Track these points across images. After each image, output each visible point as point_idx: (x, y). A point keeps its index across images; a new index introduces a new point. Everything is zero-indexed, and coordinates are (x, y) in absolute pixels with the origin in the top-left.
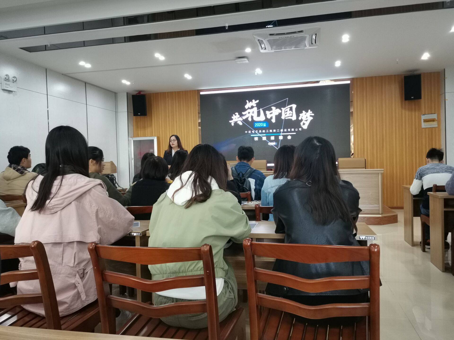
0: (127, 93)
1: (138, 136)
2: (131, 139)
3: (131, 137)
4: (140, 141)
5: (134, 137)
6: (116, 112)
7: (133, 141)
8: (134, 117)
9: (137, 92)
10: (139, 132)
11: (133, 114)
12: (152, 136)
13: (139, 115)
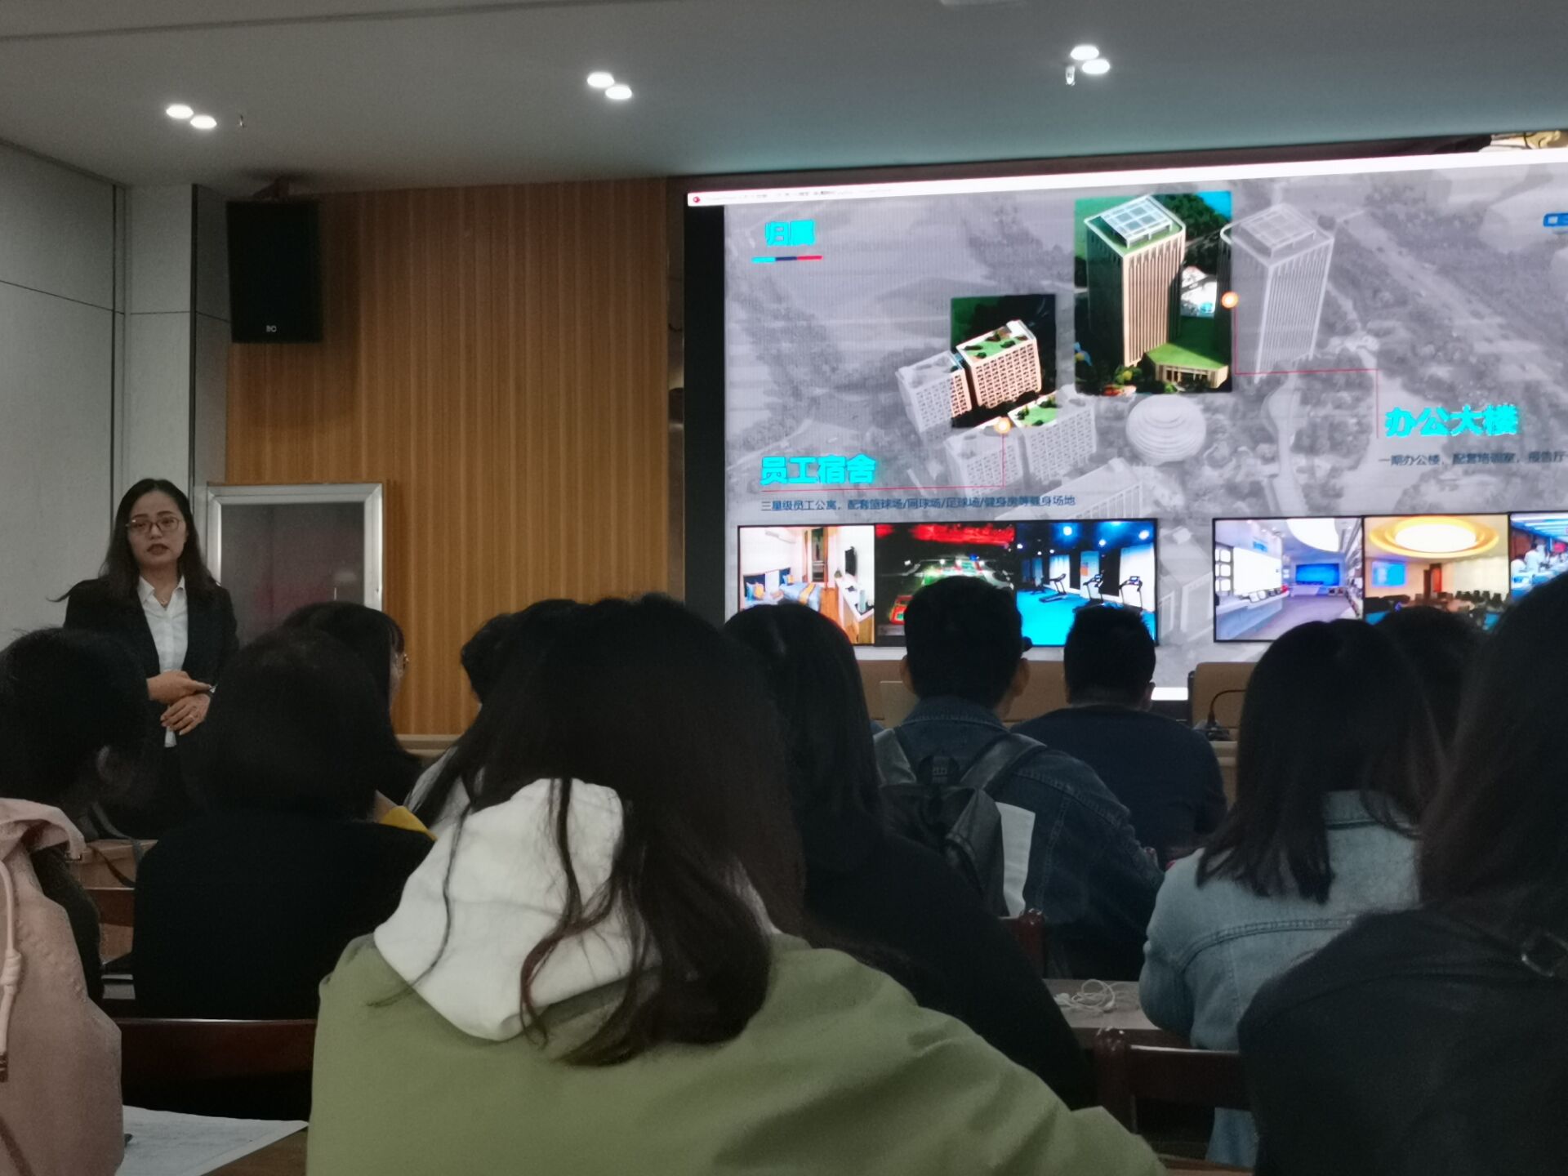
0: (195, 187)
1: (258, 480)
2: (211, 496)
3: (209, 484)
4: (270, 510)
5: (228, 482)
6: (118, 316)
7: (224, 508)
8: (237, 346)
9: (265, 185)
10: (268, 448)
11: (226, 329)
12: (352, 477)
13: (271, 338)
